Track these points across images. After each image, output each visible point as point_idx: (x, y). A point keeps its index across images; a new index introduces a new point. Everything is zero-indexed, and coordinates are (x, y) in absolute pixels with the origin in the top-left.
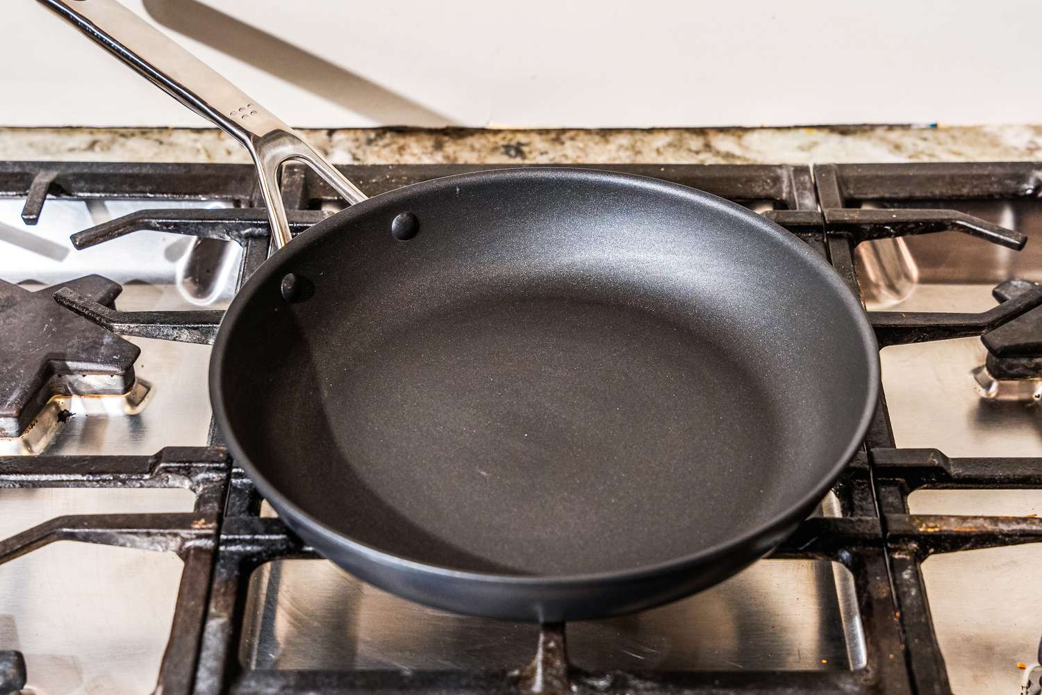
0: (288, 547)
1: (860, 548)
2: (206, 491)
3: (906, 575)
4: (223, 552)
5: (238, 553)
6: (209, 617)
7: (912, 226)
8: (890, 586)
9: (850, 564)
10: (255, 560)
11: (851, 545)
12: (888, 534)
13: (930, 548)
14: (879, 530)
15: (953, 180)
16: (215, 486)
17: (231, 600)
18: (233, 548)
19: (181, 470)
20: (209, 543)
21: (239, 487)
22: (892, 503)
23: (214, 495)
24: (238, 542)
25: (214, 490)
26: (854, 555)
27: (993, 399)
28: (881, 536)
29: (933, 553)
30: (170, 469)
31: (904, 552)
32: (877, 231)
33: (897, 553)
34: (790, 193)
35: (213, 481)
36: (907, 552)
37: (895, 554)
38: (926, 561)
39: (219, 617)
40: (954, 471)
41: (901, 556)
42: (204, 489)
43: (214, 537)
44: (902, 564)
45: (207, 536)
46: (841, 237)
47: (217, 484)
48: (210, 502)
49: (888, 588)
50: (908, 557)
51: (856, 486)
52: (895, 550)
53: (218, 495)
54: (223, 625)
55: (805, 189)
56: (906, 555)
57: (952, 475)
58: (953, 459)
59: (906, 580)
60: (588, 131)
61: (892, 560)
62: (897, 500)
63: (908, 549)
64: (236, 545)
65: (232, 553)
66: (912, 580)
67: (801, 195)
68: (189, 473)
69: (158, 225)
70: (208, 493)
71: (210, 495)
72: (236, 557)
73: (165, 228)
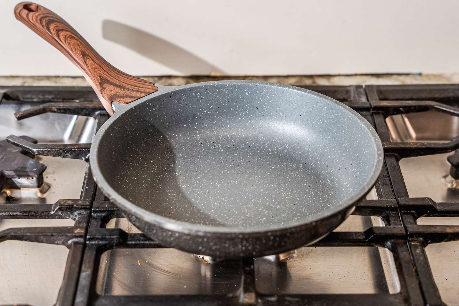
0: (120, 242)
1: (395, 240)
2: (80, 218)
3: (418, 251)
4: (88, 244)
5: (95, 244)
6: (82, 271)
7: (413, 108)
8: (410, 256)
9: (390, 248)
10: (103, 248)
11: (391, 239)
12: (408, 233)
13: (429, 241)
14: (404, 232)
15: (431, 91)
16: (84, 216)
17: (92, 264)
18: (93, 242)
19: (68, 209)
20: (81, 240)
21: (95, 217)
22: (409, 221)
23: (84, 220)
24: (95, 239)
25: (83, 218)
26: (392, 243)
27: (454, 188)
28: (405, 234)
29: (430, 243)
30: (63, 209)
31: (416, 242)
32: (396, 111)
33: (413, 242)
34: (354, 96)
35: (83, 214)
36: (418, 242)
37: (412, 242)
38: (427, 247)
39: (86, 271)
40: (438, 208)
41: (415, 243)
42: (79, 218)
43: (84, 237)
44: (416, 247)
45: (80, 236)
46: (379, 113)
47: (85, 216)
48: (82, 223)
49: (409, 257)
50: (419, 244)
51: (392, 215)
52: (412, 241)
53: (86, 220)
54: (88, 275)
55: (361, 94)
56: (417, 243)
57: (438, 209)
58: (438, 203)
59: (418, 253)
60: (257, 77)
61: (410, 245)
62: (412, 220)
63: (418, 240)
64: (94, 240)
65: (92, 245)
66: (421, 253)
67: (359, 97)
68: (72, 211)
69: (56, 110)
70: (81, 219)
71: (81, 220)
72: (95, 246)
73: (59, 111)
